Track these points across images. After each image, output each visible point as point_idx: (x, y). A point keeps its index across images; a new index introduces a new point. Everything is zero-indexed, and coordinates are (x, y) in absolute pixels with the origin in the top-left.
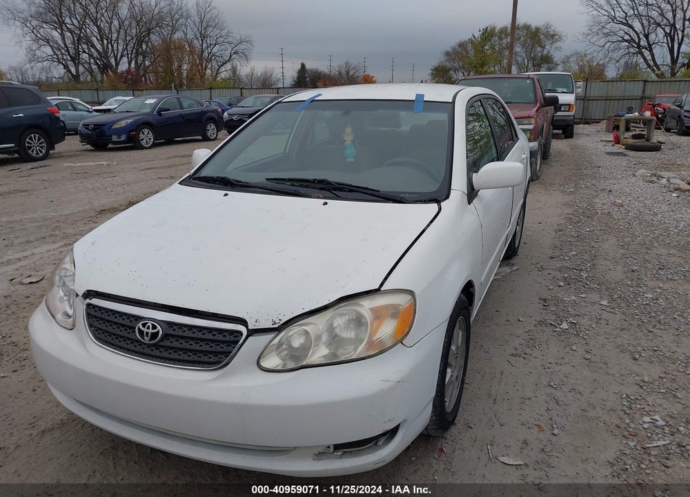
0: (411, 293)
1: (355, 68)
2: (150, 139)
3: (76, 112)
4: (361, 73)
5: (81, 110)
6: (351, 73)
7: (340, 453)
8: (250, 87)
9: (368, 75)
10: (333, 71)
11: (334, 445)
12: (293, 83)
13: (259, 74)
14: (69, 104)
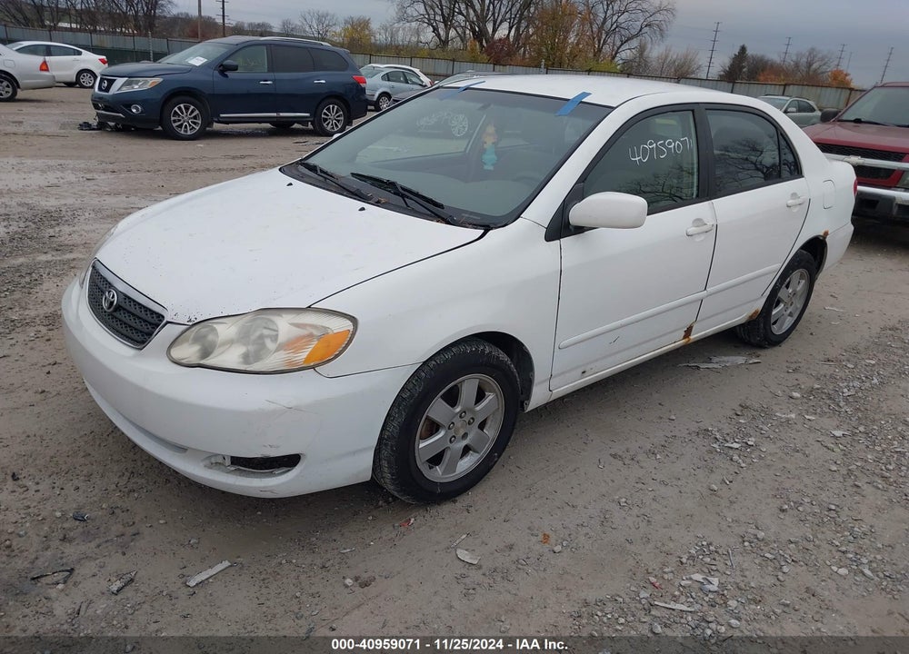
0: (353, 320)
1: (822, 59)
2: (464, 127)
3: (407, 85)
4: (831, 67)
5: (414, 83)
6: (815, 66)
7: (233, 469)
8: (659, 73)
9: (841, 72)
10: (788, 60)
11: (232, 457)
12: (722, 73)
13: (675, 57)
14: (402, 74)
